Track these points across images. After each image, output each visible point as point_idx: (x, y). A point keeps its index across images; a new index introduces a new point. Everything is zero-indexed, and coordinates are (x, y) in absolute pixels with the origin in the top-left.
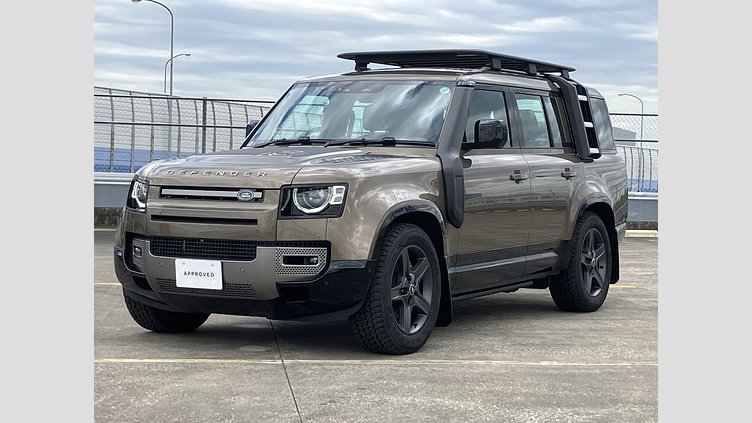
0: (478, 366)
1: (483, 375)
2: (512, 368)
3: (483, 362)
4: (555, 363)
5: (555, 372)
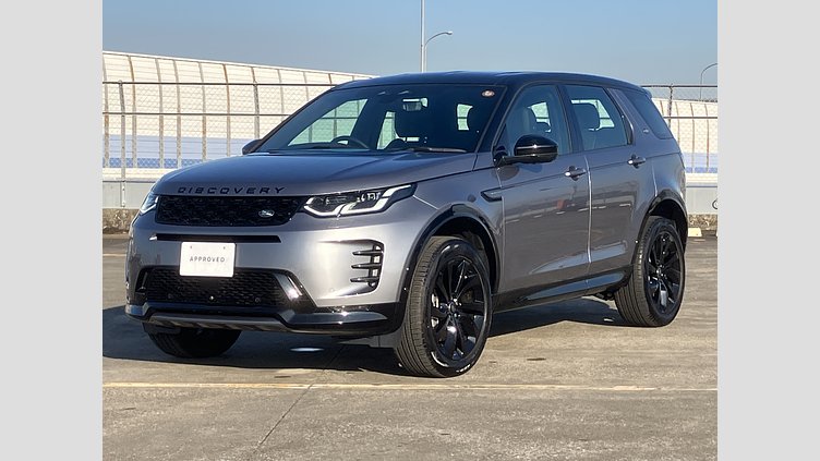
0: (533, 391)
1: (527, 401)
2: (570, 394)
3: (544, 387)
4: (631, 388)
5: (619, 398)
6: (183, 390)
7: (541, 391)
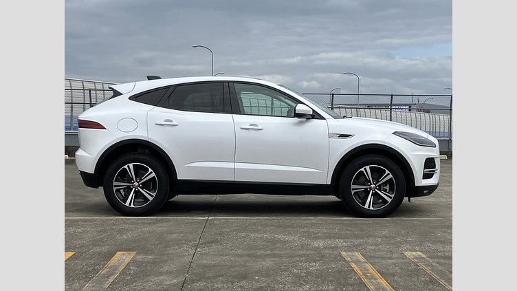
6: (152, 219)
7: (312, 220)
